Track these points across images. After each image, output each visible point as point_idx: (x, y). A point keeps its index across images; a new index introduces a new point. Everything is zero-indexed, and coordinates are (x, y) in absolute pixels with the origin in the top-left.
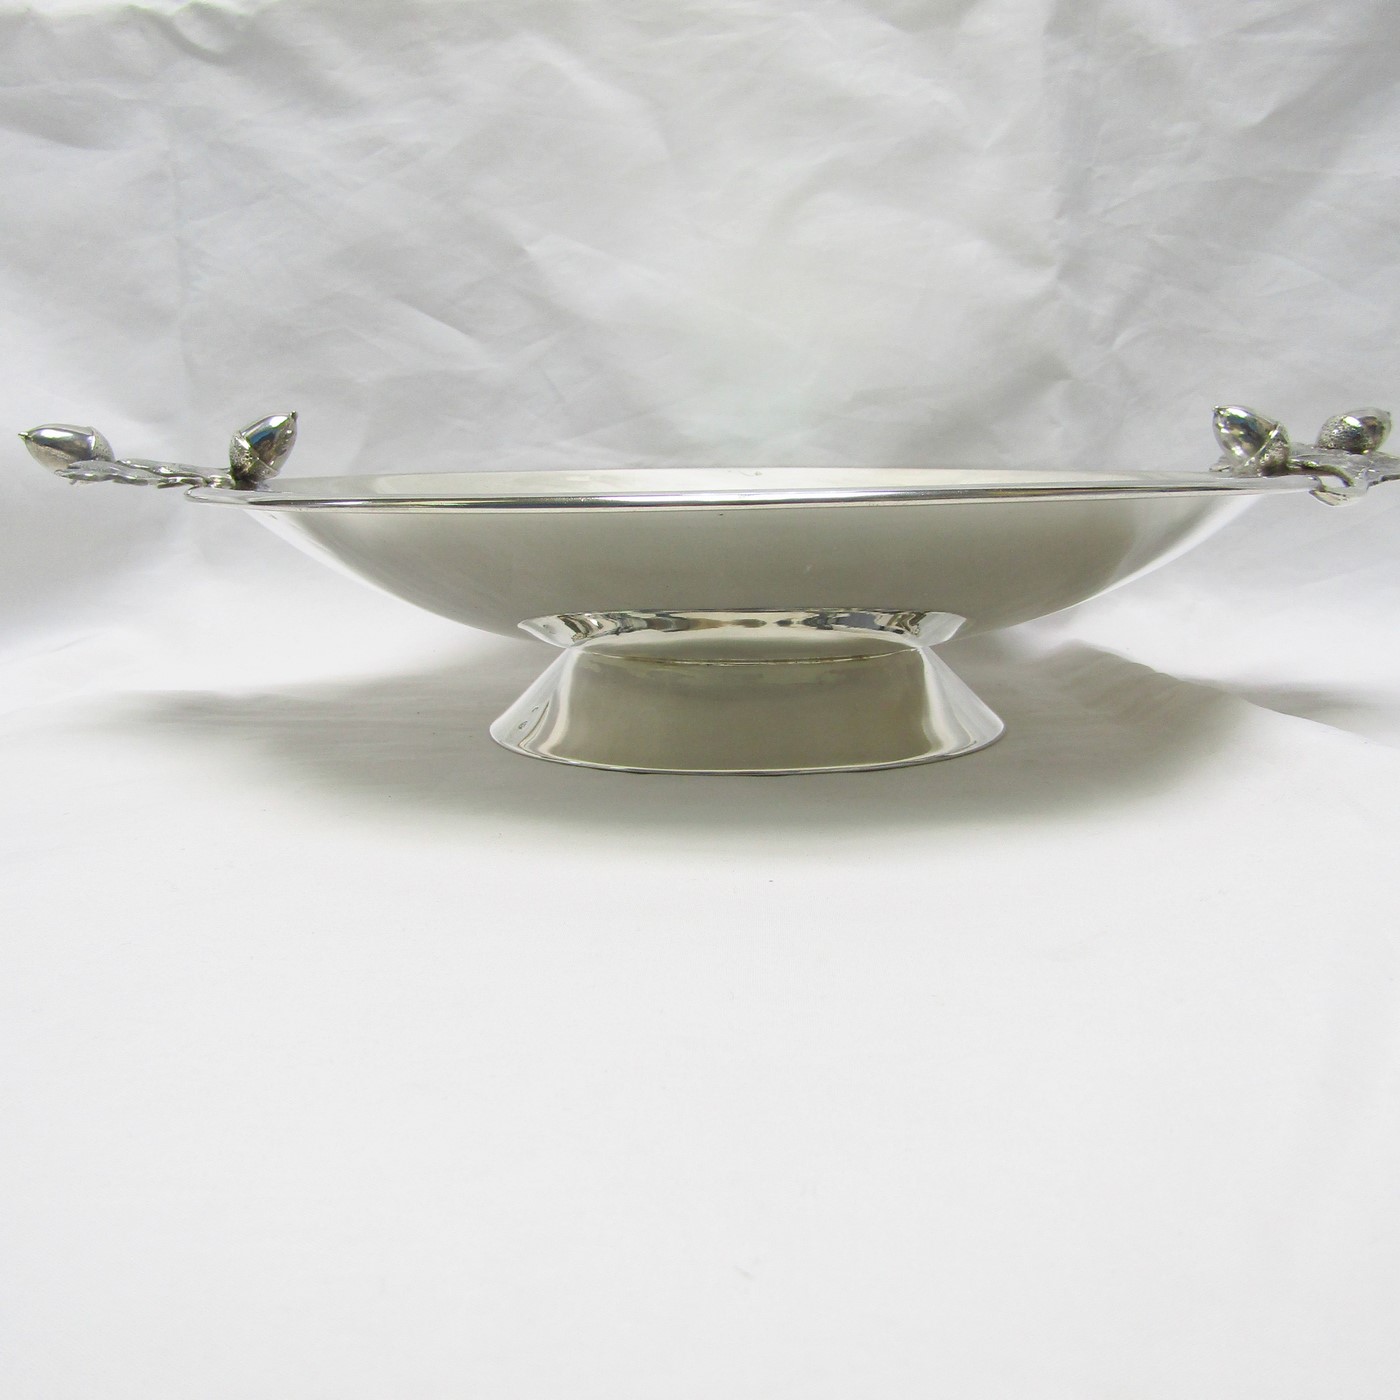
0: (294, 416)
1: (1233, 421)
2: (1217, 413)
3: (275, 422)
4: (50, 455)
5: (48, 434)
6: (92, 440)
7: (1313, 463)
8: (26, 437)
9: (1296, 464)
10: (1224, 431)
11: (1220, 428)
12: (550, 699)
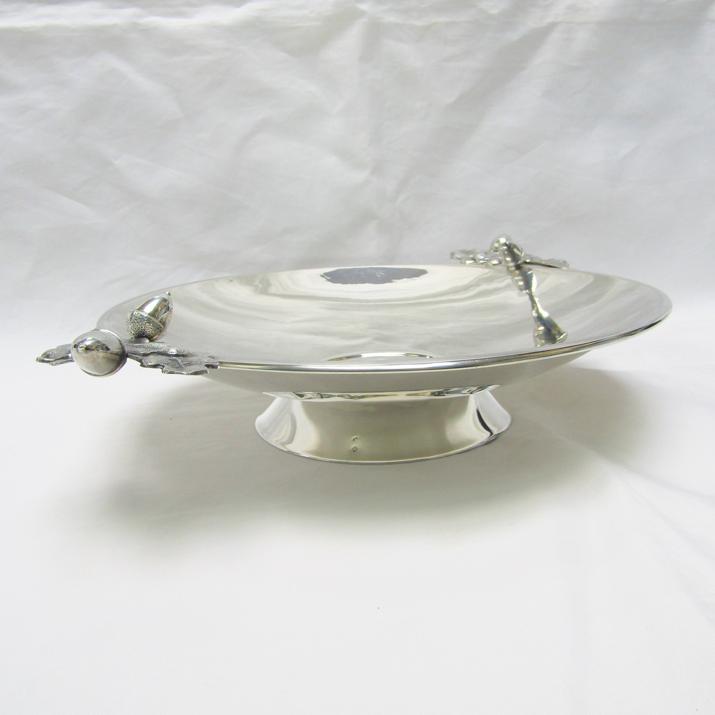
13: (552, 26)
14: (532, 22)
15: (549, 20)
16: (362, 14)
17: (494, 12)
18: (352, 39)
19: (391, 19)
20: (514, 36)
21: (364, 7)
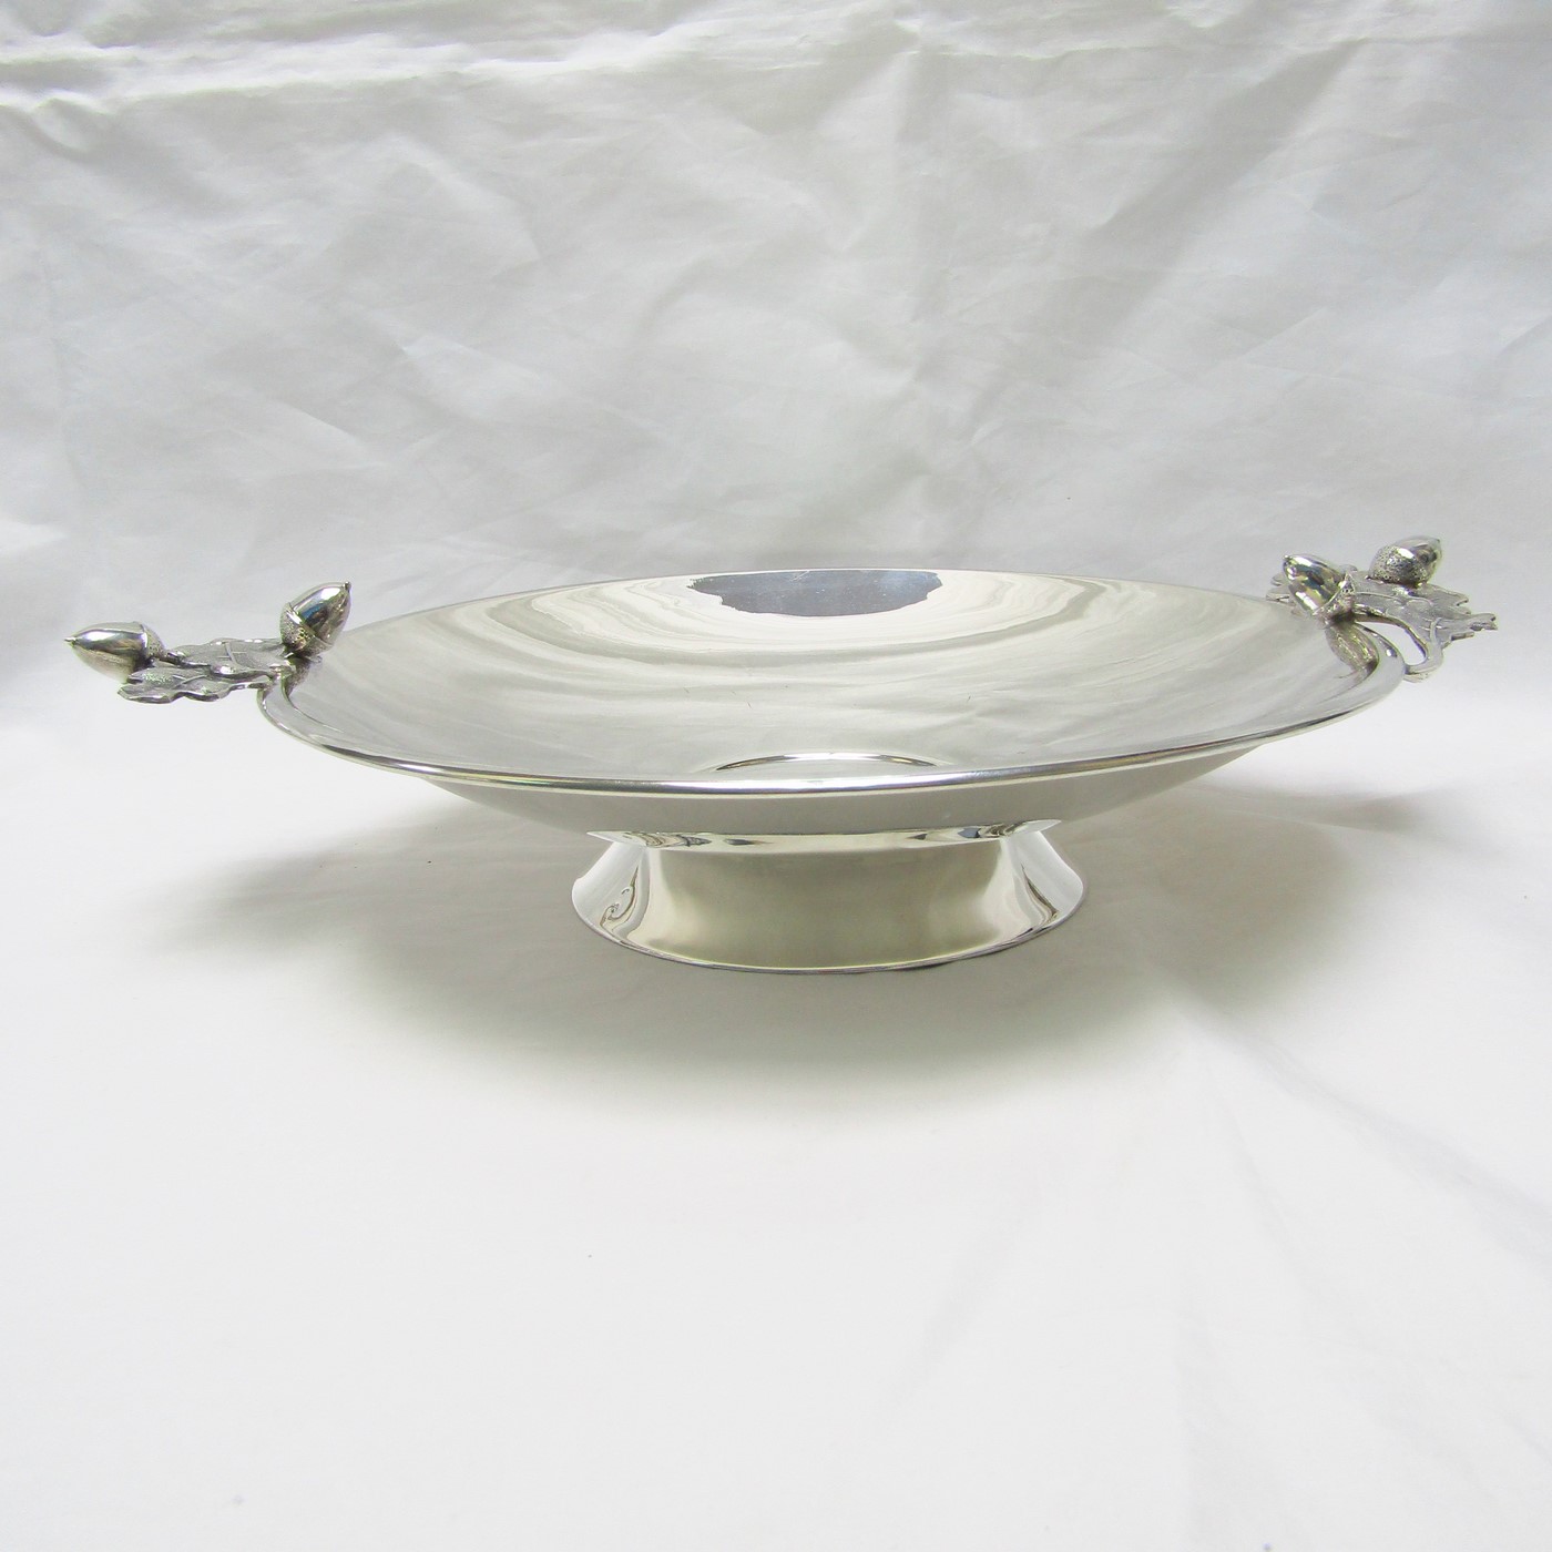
0: (347, 587)
1: (1300, 569)
2: (1288, 561)
3: (327, 595)
4: (102, 660)
5: (94, 637)
6: (145, 637)
7: (1378, 611)
8: (74, 643)
9: (1360, 609)
10: (1290, 577)
11: (1287, 573)
12: (639, 863)
13: (1348, 49)
14: (1297, 42)
15: (1338, 37)
16: (908, 40)
17: (1207, 23)
18: (886, 92)
19: (974, 47)
20: (1252, 75)
21: (912, 25)
